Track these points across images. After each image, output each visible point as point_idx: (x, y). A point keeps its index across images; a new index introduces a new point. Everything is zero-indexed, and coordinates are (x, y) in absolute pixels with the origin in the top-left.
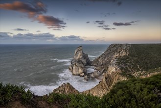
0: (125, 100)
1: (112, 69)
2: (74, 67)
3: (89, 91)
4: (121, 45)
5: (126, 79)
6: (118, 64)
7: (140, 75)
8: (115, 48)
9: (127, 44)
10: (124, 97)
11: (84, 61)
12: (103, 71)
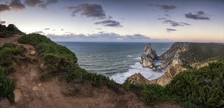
0: (182, 87)
1: (175, 62)
2: (144, 61)
3: (157, 80)
4: (182, 43)
5: (186, 69)
6: (180, 58)
7: (196, 65)
8: (178, 46)
9: (187, 43)
10: (182, 85)
11: (153, 56)
12: (169, 64)
